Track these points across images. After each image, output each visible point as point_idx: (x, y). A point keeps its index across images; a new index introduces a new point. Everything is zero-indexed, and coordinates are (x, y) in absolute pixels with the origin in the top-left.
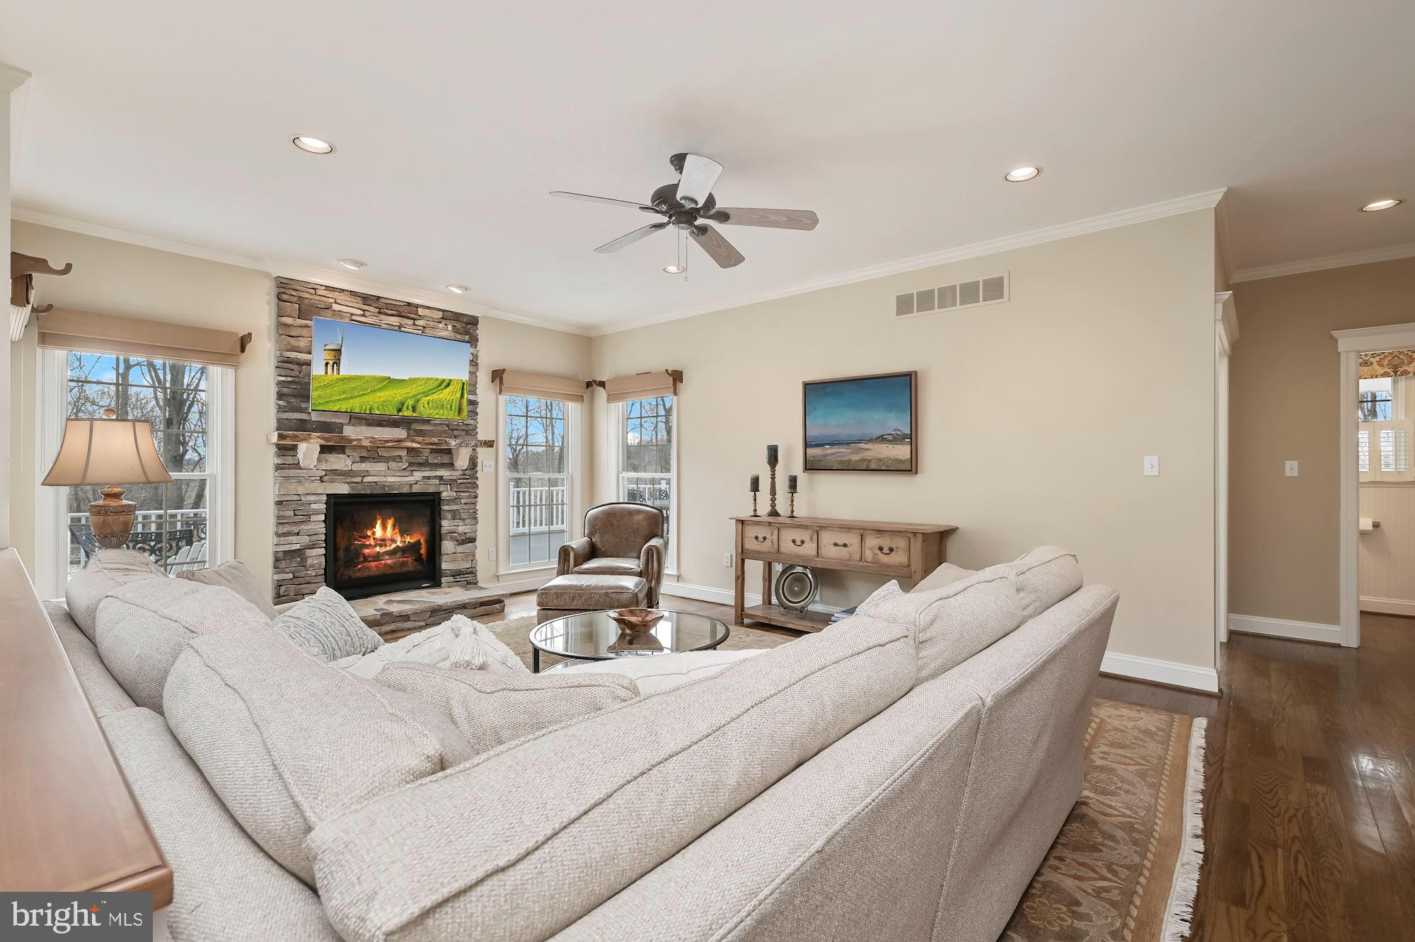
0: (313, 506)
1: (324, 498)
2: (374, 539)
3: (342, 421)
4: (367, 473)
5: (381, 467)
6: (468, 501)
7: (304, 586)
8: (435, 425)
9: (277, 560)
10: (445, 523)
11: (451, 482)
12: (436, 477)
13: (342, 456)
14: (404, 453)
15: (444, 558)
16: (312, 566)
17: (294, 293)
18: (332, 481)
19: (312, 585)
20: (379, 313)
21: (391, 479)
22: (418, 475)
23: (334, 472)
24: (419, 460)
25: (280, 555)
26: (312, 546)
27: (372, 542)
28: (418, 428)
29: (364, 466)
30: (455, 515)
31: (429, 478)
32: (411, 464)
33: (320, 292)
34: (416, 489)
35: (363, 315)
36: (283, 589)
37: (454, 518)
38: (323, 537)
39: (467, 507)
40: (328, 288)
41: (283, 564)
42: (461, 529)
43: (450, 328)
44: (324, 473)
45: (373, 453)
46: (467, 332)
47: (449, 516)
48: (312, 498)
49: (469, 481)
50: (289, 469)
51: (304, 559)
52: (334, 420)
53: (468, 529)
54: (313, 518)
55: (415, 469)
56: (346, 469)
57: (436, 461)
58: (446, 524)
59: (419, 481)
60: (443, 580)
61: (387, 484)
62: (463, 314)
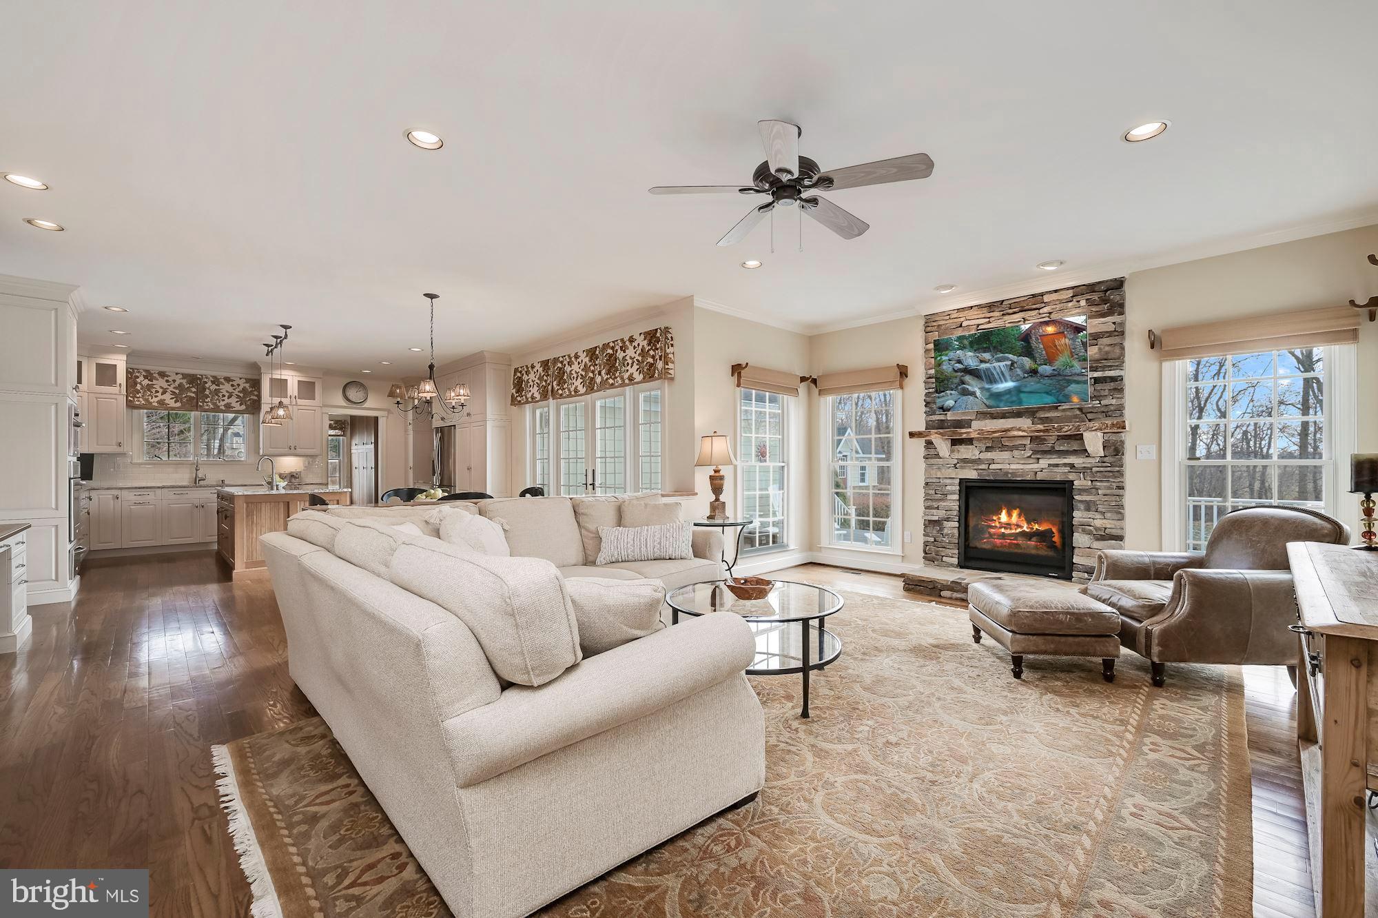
0: (948, 488)
1: (957, 481)
2: (999, 523)
3: (969, 418)
4: (993, 461)
5: (1006, 455)
6: (1108, 492)
7: (941, 549)
8: (1064, 410)
9: (926, 526)
10: (1076, 514)
11: (1085, 470)
12: (1065, 465)
13: (970, 447)
14: (1027, 441)
15: (1076, 551)
16: (947, 535)
17: (935, 324)
18: (962, 468)
19: (947, 550)
20: (1003, 315)
21: (1013, 467)
22: (1044, 463)
23: (965, 461)
24: (1044, 448)
25: (927, 522)
26: (948, 520)
27: (997, 524)
28: (1042, 416)
29: (989, 455)
30: (1089, 506)
31: (1057, 465)
32: (1035, 452)
33: (952, 316)
34: (1040, 477)
35: (989, 322)
36: (928, 548)
37: (1088, 509)
38: (955, 513)
39: (1106, 498)
40: (960, 310)
41: (928, 530)
42: (1099, 523)
43: (1083, 303)
44: (956, 461)
45: (996, 443)
46: (1104, 300)
47: (1082, 507)
48: (948, 481)
49: (1109, 469)
50: (931, 458)
51: (942, 529)
52: (963, 418)
53: (1110, 524)
54: (949, 497)
55: (1039, 456)
56: (973, 458)
57: (1062, 448)
58: (1078, 516)
59: (1045, 469)
60: (1074, 574)
61: (1010, 471)
62: (1099, 283)
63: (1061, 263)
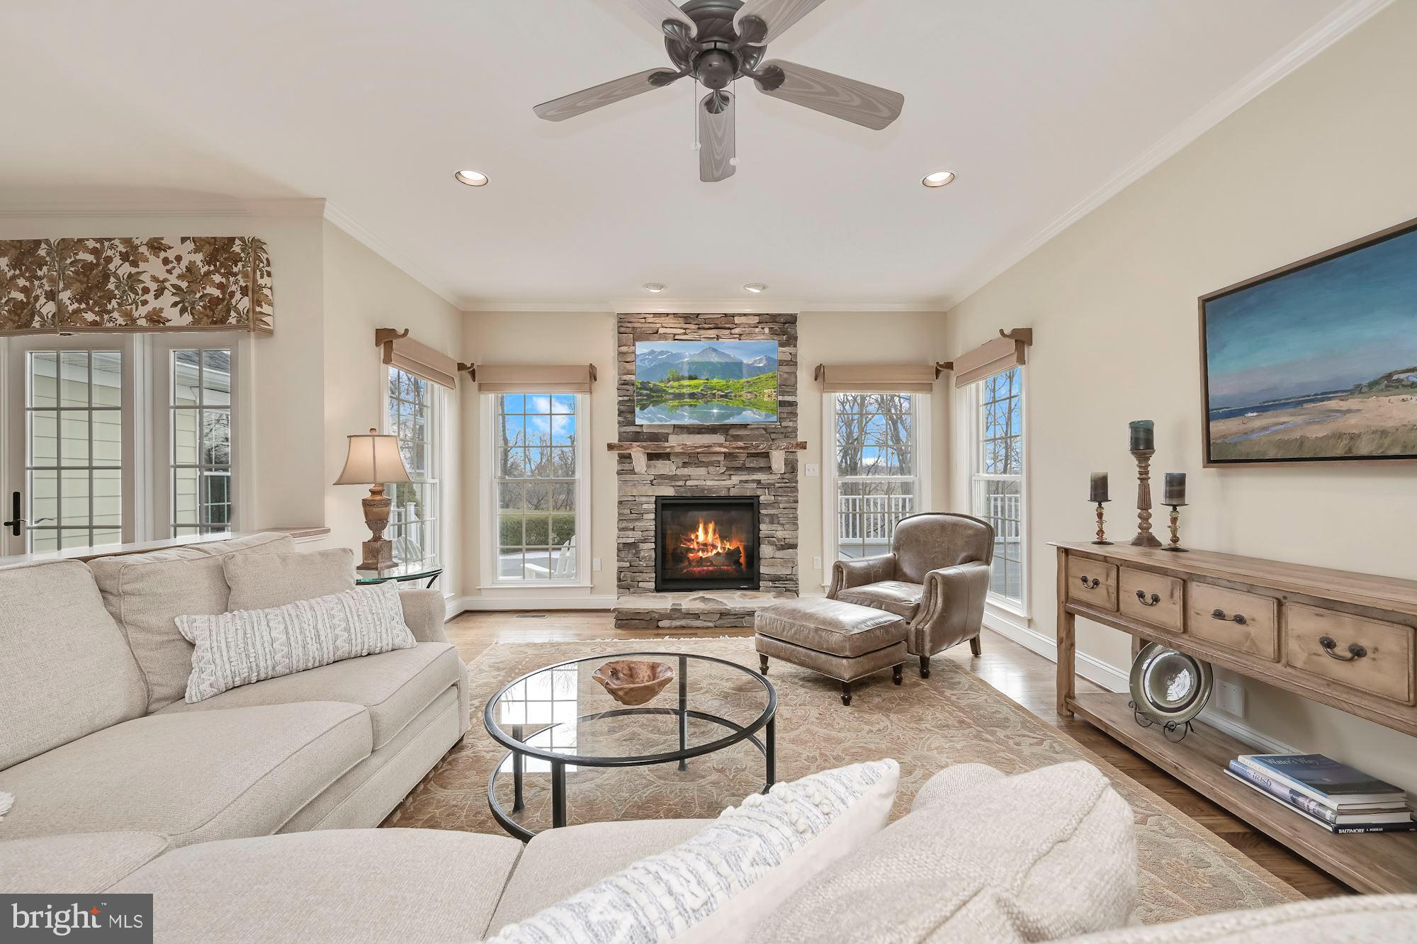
0: (645, 506)
1: (653, 499)
2: (697, 543)
3: (666, 431)
4: (689, 478)
5: (702, 471)
6: (787, 505)
7: (637, 574)
8: (752, 429)
9: (619, 550)
10: (762, 527)
11: (769, 486)
12: (753, 481)
13: (667, 462)
14: (721, 458)
15: (762, 562)
16: (644, 558)
17: (629, 325)
18: (659, 484)
19: (644, 574)
20: (699, 328)
21: (709, 483)
22: (735, 479)
23: (662, 477)
24: (736, 464)
25: (621, 546)
26: (644, 541)
27: (695, 546)
28: (735, 433)
29: (686, 471)
30: (773, 519)
31: (746, 482)
32: (728, 469)
33: (649, 320)
34: (733, 492)
35: (685, 334)
36: (622, 574)
37: (772, 522)
38: (653, 533)
39: (786, 511)
40: (655, 315)
41: (623, 554)
42: (780, 534)
43: (767, 330)
44: (653, 477)
45: (692, 458)
46: (784, 332)
47: (767, 520)
48: (644, 499)
49: (787, 484)
50: (626, 474)
51: (638, 552)
52: (660, 431)
53: (788, 534)
54: (645, 516)
55: (732, 473)
56: (670, 474)
57: (752, 465)
58: (764, 528)
59: (737, 485)
60: (761, 583)
61: (706, 488)
62: (780, 315)
63: (764, 288)
